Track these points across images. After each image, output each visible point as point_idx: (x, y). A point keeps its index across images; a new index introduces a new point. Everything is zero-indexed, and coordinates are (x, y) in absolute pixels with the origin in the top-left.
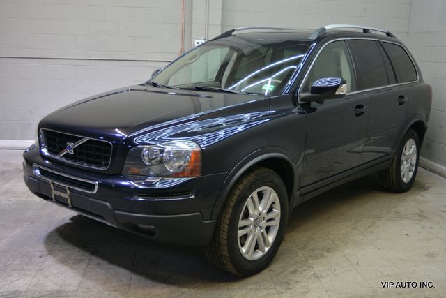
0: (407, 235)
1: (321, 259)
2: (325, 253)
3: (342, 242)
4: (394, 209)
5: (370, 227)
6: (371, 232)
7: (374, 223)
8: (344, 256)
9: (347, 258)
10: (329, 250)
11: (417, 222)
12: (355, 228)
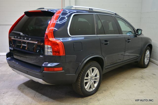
0: (135, 85)
1: (101, 94)
2: (104, 92)
3: (111, 88)
4: (133, 75)
5: (122, 82)
6: (122, 84)
7: (124, 80)
8: (110, 93)
9: (111, 93)
10: (105, 91)
11: (140, 80)
12: (117, 82)
